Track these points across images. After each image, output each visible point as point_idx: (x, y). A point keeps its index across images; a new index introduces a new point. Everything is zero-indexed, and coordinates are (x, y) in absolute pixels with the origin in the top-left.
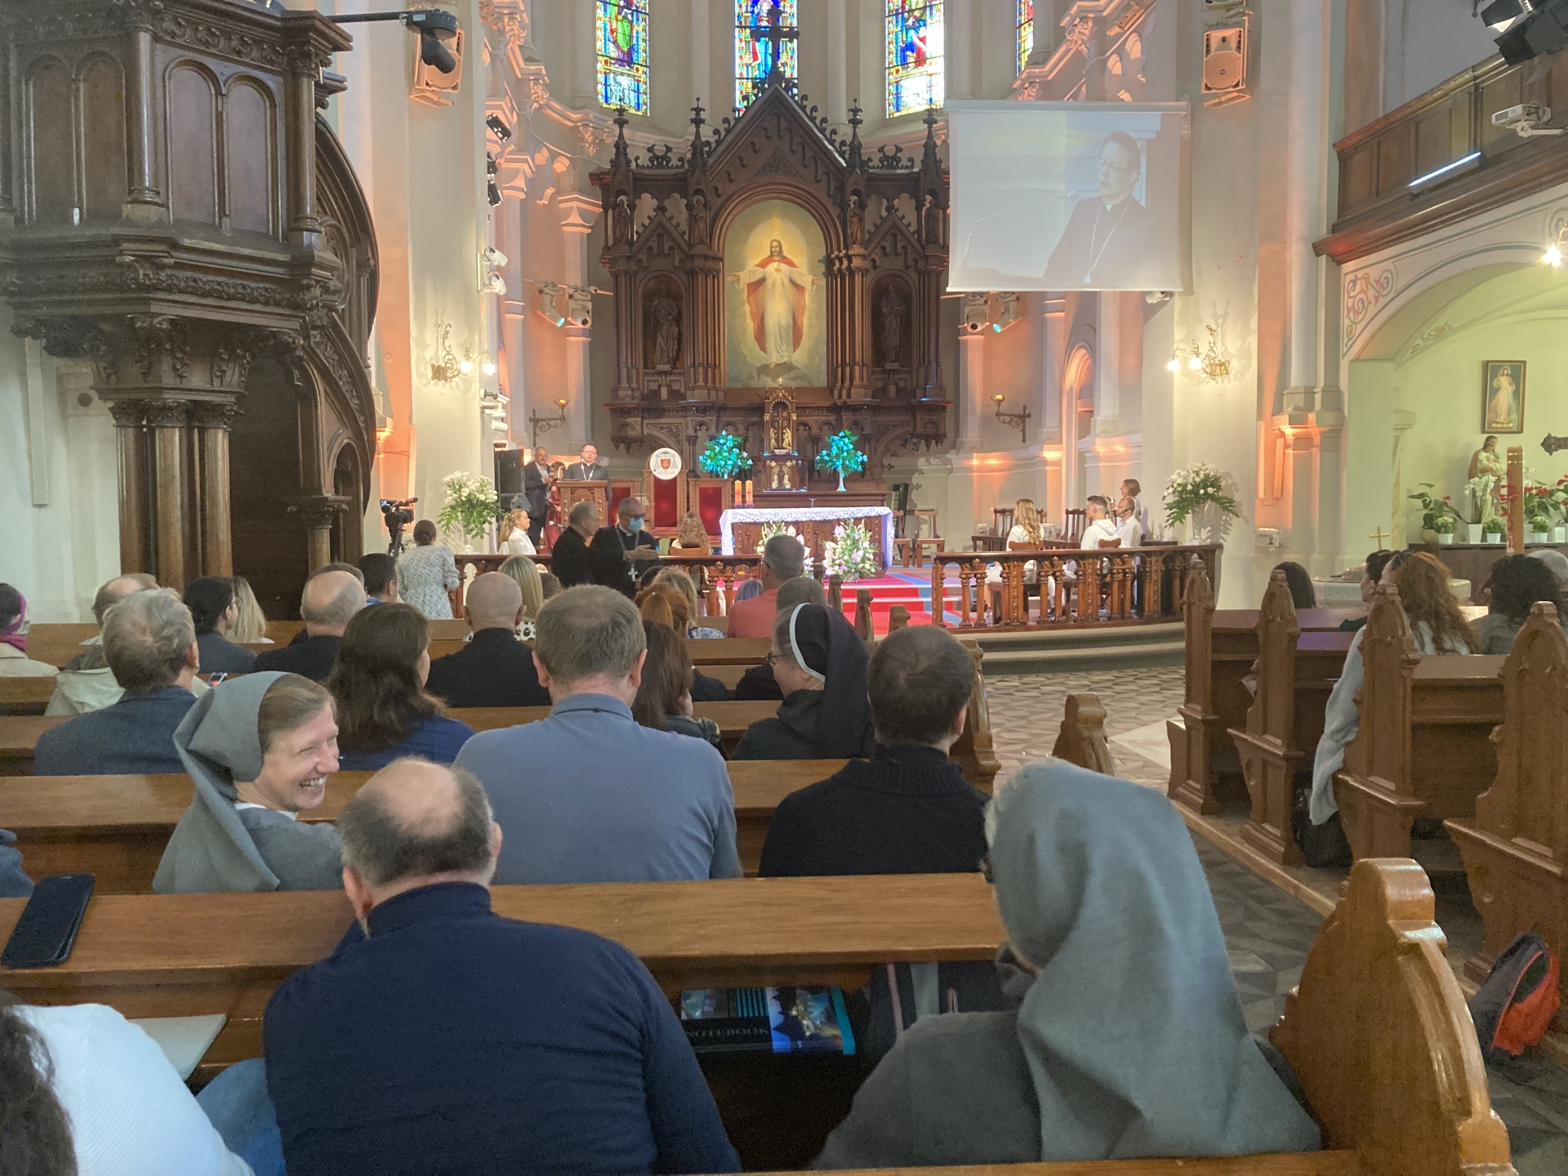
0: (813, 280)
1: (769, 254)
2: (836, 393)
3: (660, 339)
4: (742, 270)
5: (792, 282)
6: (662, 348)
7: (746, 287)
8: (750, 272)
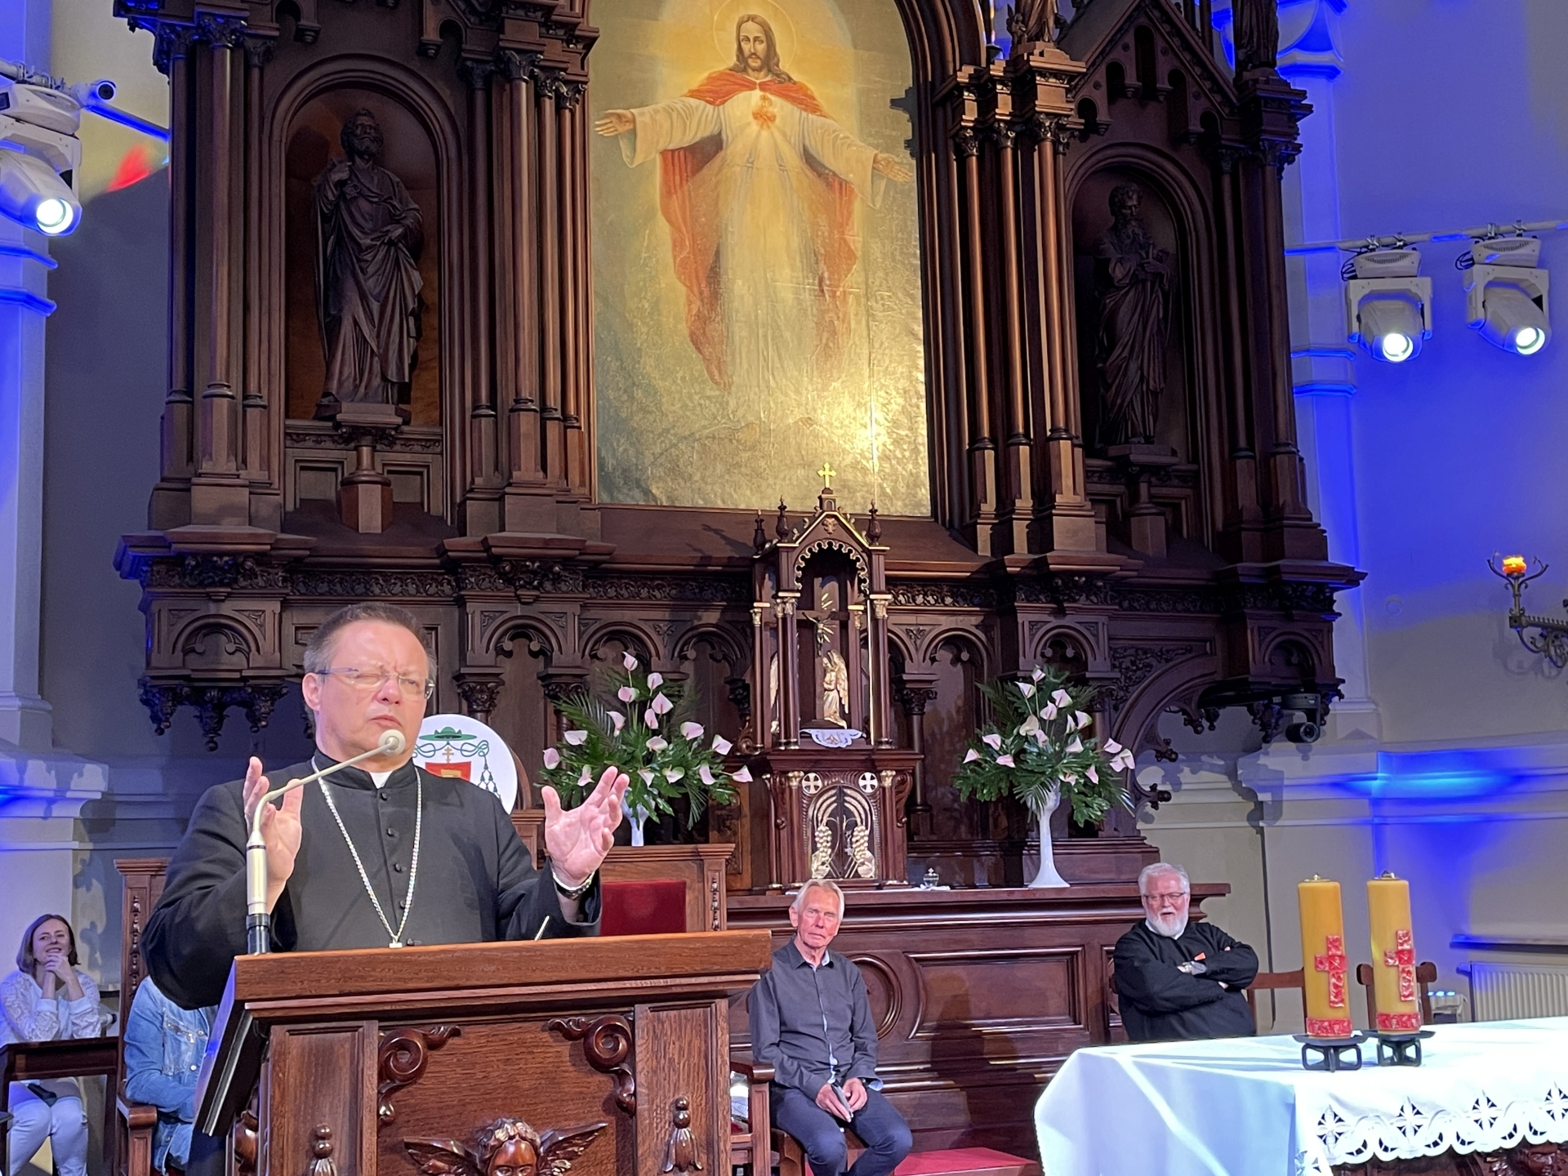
0: (875, 161)
1: (732, 61)
2: (984, 533)
3: (353, 309)
4: (642, 105)
5: (810, 160)
6: (361, 341)
7: (658, 160)
8: (669, 111)
